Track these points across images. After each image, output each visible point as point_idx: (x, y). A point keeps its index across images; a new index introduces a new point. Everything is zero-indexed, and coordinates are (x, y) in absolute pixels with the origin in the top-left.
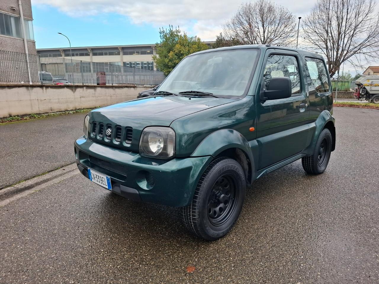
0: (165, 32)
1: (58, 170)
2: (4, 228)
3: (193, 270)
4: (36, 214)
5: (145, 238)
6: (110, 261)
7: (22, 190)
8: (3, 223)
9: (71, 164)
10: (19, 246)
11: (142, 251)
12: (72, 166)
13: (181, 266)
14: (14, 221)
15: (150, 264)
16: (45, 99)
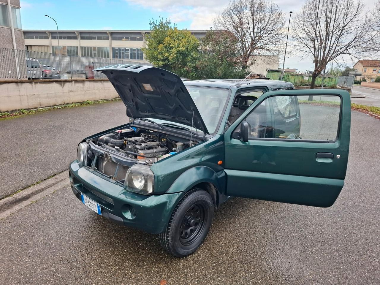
0: (155, 23)
1: (51, 179)
2: (9, 241)
3: (165, 284)
4: (35, 227)
5: (128, 253)
6: (99, 275)
7: (20, 201)
8: (8, 236)
9: (63, 172)
10: (23, 259)
11: (125, 266)
12: (64, 174)
13: (156, 280)
14: (17, 234)
15: (131, 278)
16: (34, 95)
